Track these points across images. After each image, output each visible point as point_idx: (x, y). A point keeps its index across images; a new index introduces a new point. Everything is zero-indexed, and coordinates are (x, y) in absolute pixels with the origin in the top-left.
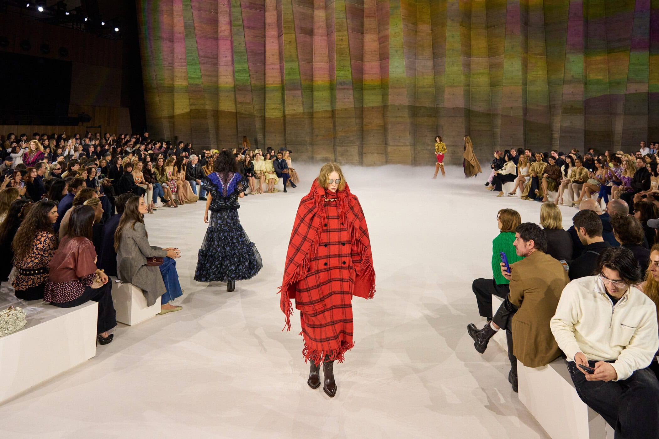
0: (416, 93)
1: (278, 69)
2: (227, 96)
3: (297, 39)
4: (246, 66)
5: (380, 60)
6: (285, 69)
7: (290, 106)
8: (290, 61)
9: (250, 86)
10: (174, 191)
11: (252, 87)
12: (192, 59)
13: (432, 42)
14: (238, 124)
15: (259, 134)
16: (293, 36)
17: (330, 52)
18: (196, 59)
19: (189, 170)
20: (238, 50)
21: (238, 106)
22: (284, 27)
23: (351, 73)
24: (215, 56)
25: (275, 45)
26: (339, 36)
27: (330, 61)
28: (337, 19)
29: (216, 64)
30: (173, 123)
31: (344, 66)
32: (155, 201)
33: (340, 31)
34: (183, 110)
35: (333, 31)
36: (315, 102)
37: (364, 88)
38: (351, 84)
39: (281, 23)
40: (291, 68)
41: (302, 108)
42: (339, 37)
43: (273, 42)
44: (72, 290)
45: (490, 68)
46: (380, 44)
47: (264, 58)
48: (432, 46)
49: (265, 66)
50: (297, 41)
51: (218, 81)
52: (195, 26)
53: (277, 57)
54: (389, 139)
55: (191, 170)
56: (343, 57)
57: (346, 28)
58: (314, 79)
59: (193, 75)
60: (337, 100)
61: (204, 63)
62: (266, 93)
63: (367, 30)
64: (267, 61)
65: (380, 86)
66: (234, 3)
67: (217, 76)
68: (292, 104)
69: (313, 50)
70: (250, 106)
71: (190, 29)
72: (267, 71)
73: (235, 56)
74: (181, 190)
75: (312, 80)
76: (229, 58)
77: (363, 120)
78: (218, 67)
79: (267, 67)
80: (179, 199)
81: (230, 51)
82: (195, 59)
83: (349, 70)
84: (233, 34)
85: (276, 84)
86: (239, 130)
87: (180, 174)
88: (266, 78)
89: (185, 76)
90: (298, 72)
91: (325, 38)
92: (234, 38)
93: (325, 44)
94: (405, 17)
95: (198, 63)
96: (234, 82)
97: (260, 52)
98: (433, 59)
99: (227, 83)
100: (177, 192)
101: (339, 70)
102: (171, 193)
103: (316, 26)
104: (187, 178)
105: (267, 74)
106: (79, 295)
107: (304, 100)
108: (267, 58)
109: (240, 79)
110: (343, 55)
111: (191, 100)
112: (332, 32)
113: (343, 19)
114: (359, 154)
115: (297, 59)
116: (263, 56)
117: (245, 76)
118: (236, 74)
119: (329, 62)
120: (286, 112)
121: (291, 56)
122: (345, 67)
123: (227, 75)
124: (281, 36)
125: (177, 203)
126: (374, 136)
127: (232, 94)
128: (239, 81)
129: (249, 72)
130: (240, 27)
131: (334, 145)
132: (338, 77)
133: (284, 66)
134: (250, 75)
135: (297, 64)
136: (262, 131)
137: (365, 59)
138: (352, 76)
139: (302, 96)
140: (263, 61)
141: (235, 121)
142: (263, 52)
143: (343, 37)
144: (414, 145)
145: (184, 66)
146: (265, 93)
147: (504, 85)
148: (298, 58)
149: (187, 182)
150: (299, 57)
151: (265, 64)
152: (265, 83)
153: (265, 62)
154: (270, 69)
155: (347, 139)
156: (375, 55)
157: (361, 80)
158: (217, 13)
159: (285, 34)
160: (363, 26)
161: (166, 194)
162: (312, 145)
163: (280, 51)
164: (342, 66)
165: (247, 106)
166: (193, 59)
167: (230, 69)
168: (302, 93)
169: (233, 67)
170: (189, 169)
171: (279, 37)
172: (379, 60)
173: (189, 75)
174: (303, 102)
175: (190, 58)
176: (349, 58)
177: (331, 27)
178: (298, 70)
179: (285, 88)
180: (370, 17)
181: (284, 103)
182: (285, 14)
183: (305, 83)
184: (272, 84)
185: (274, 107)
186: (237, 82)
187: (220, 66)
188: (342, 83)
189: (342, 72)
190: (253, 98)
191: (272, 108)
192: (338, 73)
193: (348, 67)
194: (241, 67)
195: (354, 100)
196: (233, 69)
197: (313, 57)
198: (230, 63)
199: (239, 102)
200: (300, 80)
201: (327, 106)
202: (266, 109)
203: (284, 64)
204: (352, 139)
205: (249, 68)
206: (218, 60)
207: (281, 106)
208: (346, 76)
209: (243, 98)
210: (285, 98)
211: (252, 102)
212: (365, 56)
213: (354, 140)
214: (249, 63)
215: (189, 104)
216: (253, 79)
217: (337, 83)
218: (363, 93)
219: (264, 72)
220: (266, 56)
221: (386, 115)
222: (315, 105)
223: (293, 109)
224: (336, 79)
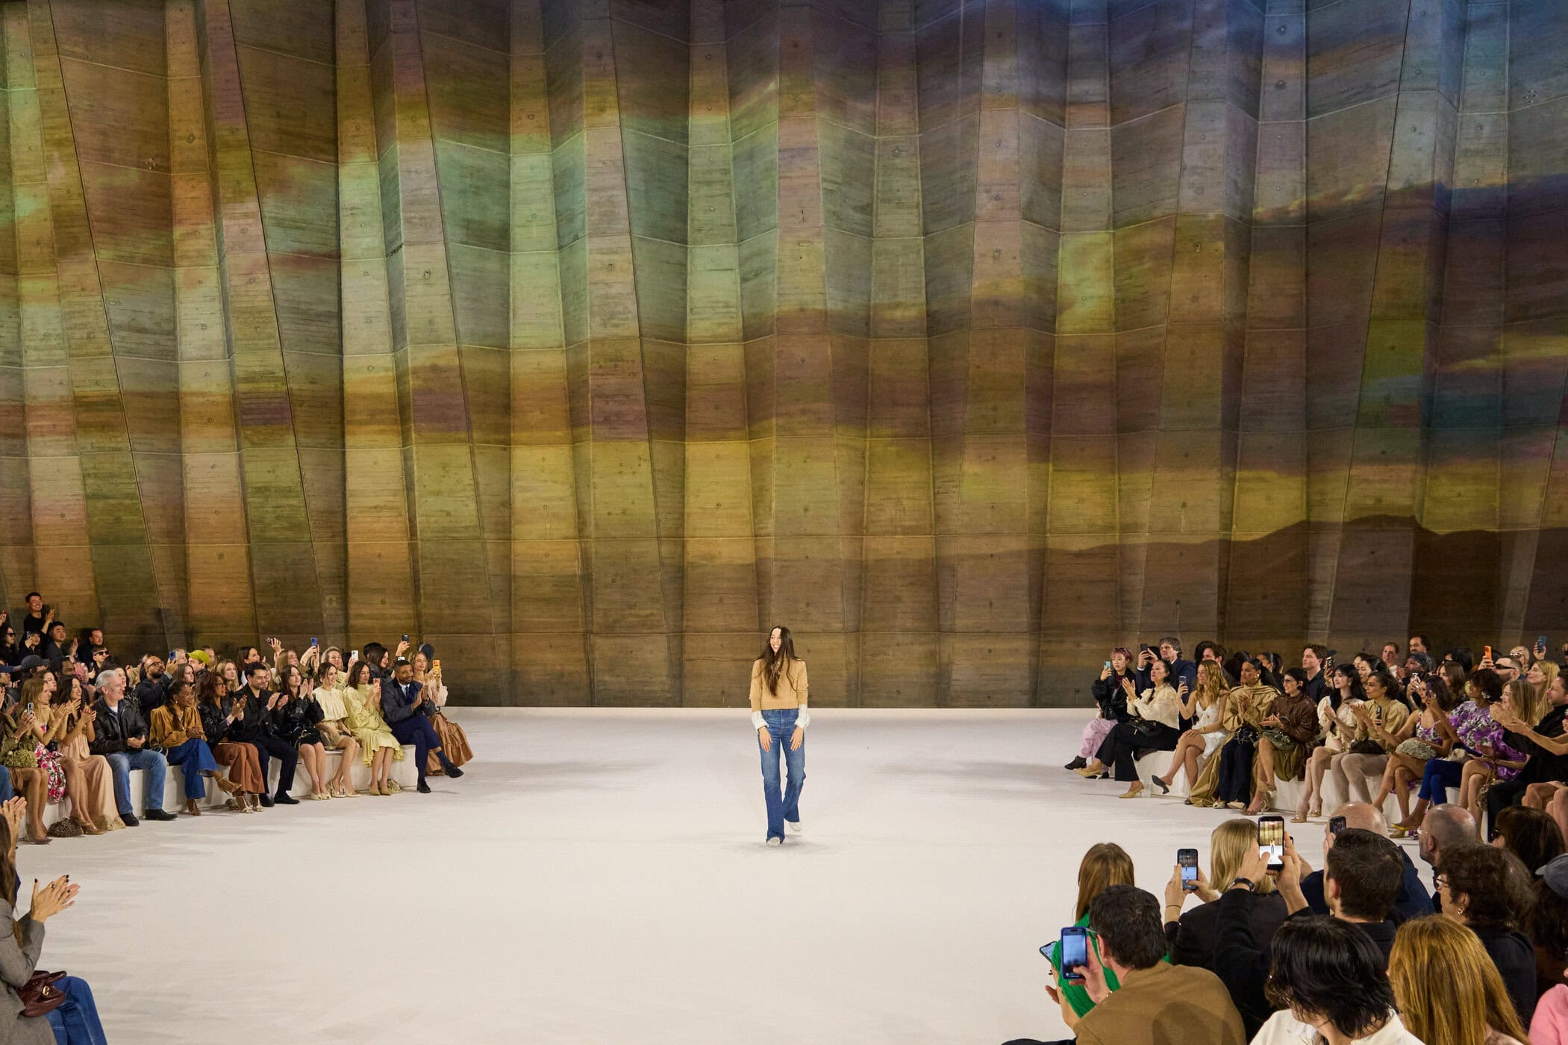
0: (868, 454)
1: (387, 370)
2: (213, 467)
3: (453, 263)
4: (274, 359)
5: (745, 338)
6: (410, 371)
7: (431, 499)
8: (431, 342)
11: (300, 435)
12: (85, 336)
13: (926, 276)
14: (255, 562)
15: (327, 598)
16: (440, 250)
17: (572, 308)
18: (101, 337)
20: (244, 305)
21: (249, 500)
22: (408, 221)
23: (641, 384)
24: (166, 327)
25: (376, 283)
26: (601, 252)
27: (569, 343)
28: (594, 190)
29: (169, 354)
30: (32, 560)
31: (618, 359)
33: (604, 234)
34: (62, 516)
35: (580, 235)
36: (516, 484)
37: (687, 439)
38: (645, 423)
39: (397, 206)
40: (434, 368)
41: (472, 506)
42: (599, 257)
43: (366, 273)
45: (1118, 368)
46: (744, 280)
47: (336, 331)
48: (924, 291)
49: (342, 363)
50: (454, 271)
51: (177, 413)
52: (92, 218)
53: (383, 326)
54: (773, 610)
56: (616, 326)
57: (624, 225)
58: (514, 404)
59: (94, 394)
60: (595, 480)
61: (129, 352)
63: (699, 230)
64: (347, 344)
65: (744, 429)
66: (225, 133)
67: (175, 398)
68: (438, 493)
69: (508, 302)
70: (294, 502)
71: (75, 230)
72: (347, 376)
73: (234, 326)
75: (507, 409)
76: (216, 332)
77: (683, 546)
78: (176, 367)
79: (348, 362)
81: (217, 306)
82: (96, 335)
83: (634, 374)
84: (225, 247)
85: (382, 422)
86: (256, 582)
88: (346, 401)
89: (63, 398)
90: (459, 380)
91: (554, 259)
92: (229, 261)
93: (549, 278)
94: (834, 187)
95: (107, 348)
96: (236, 415)
97: (322, 308)
98: (929, 336)
99: (209, 421)
101: (600, 371)
103: (518, 217)
105: (349, 389)
107: (481, 480)
108: (348, 331)
111: (90, 481)
112: (576, 238)
113: (615, 193)
114: (671, 663)
115: (453, 336)
116: (335, 321)
119: (567, 345)
120: (418, 520)
121: (431, 322)
122: (623, 360)
124: (395, 251)
126: (721, 600)
127: (230, 462)
129: (285, 382)
130: (251, 221)
131: (587, 634)
132: (596, 398)
133: (407, 361)
135: (454, 347)
136: (337, 586)
137: (691, 334)
138: (646, 392)
139: (473, 463)
140: (337, 341)
141: (243, 550)
142: (334, 309)
143: (615, 257)
144: (858, 631)
145: (57, 362)
146: (344, 453)
147: (1162, 426)
148: (456, 331)
150: (461, 329)
151: (340, 351)
152: (343, 418)
153: (341, 346)
154: (359, 370)
155: (629, 612)
156: (723, 321)
157: (678, 408)
158: (168, 170)
159: (410, 244)
160: (686, 215)
163: (391, 307)
164: (611, 360)
165: (285, 502)
166: (89, 337)
167: (218, 371)
168: (472, 453)
169: (231, 364)
171: (387, 256)
172: (741, 336)
173: (81, 393)
174: (476, 484)
175: (78, 334)
176: (636, 333)
177: (571, 220)
178: (457, 370)
179: (414, 435)
180: (709, 183)
181: (409, 488)
182: (409, 172)
184: (368, 423)
185: (375, 504)
186: (244, 417)
187: (182, 360)
188: (613, 418)
189: (612, 380)
190: (303, 473)
191: (371, 508)
192: (598, 386)
193: (633, 361)
194: (260, 363)
195: (653, 478)
196: (231, 373)
197: (511, 323)
198: (220, 350)
199: (256, 485)
200: (466, 410)
201: (562, 499)
202: (348, 512)
203: (406, 351)
204: (648, 612)
205: (287, 369)
206: (175, 340)
207: (400, 501)
208: (627, 396)
209: (269, 472)
210: (413, 473)
211: (299, 484)
212: (691, 323)
213: (652, 615)
214: (284, 350)
215: (81, 492)
216: (301, 406)
217: (593, 417)
218: (684, 454)
219: (337, 382)
220: (344, 323)
221: (762, 528)
222: (519, 499)
223: (442, 511)
224: (592, 406)
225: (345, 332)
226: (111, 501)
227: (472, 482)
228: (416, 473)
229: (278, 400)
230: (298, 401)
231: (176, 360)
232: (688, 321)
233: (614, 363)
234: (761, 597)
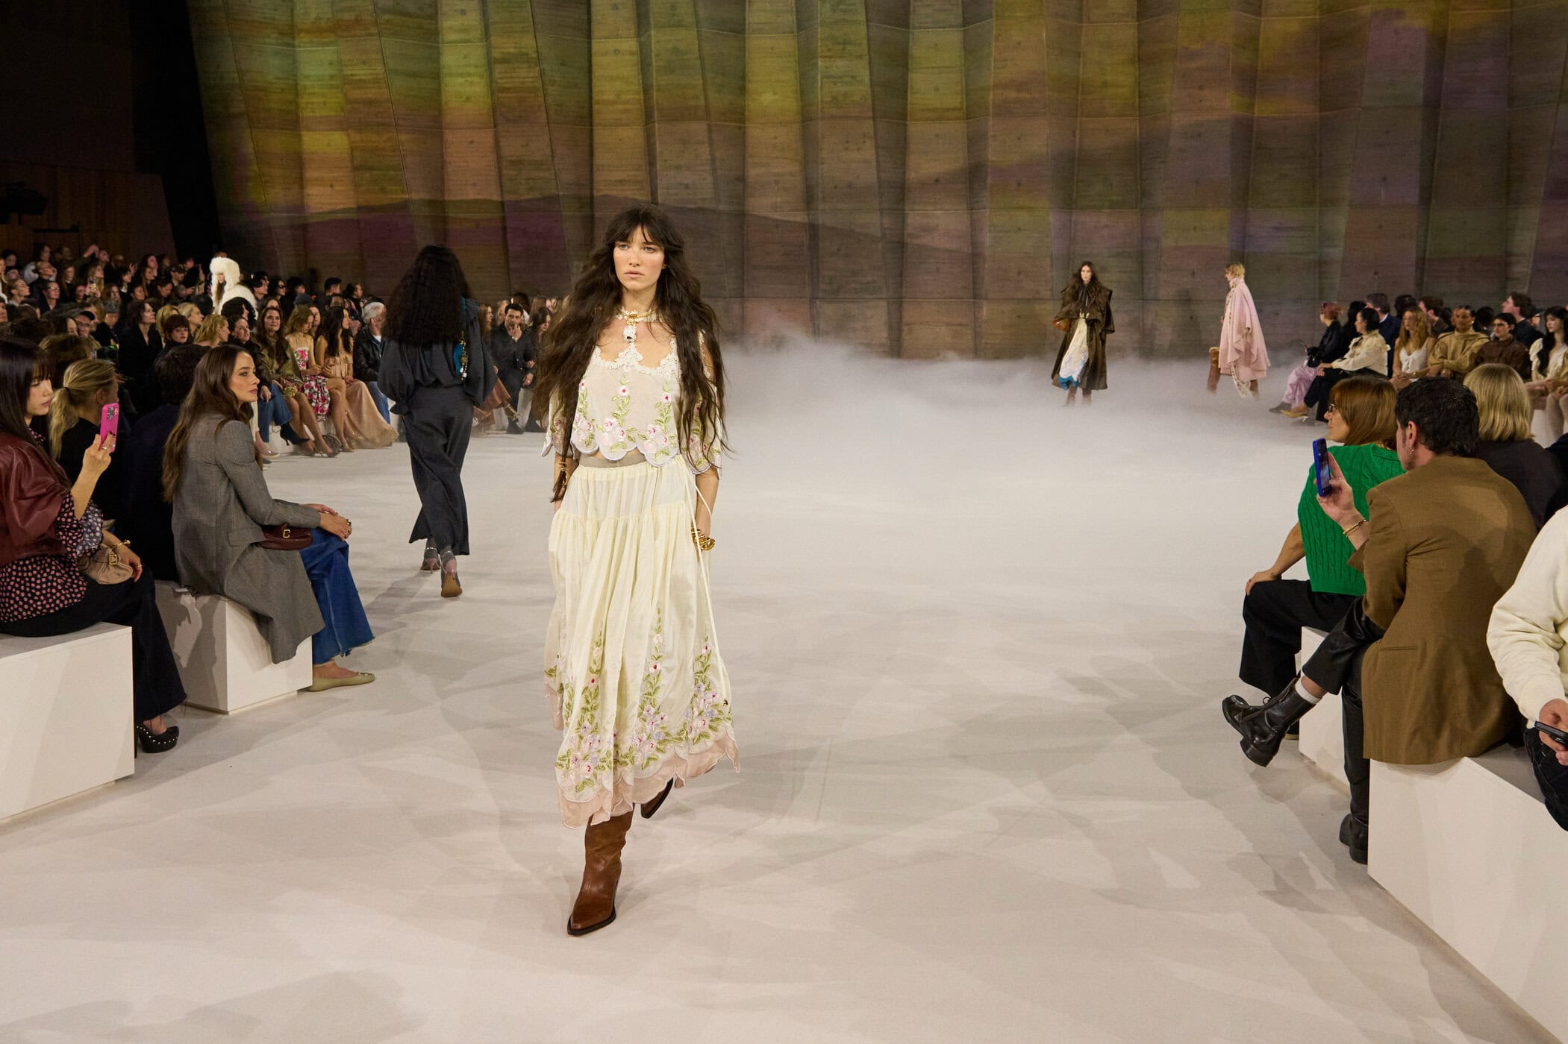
0: (1078, 133)
1: (632, 53)
2: (471, 142)
4: (528, 43)
5: (965, 24)
6: (653, 54)
7: (671, 173)
8: (673, 26)
9: (543, 108)
10: (322, 411)
11: (552, 112)
18: (368, 19)
19: (364, 351)
21: (504, 172)
23: (867, 65)
24: (428, 11)
27: (800, 28)
29: (430, 35)
30: (304, 227)
31: (846, 42)
32: (264, 434)
34: (332, 186)
36: (750, 160)
37: (908, 118)
38: (869, 103)
40: (676, 51)
41: (710, 179)
44: (52, 581)
45: (1321, 50)
47: (585, 17)
49: (590, 43)
51: (438, 91)
53: (628, 12)
54: (987, 279)
55: (370, 351)
56: (844, 11)
58: (749, 88)
59: (362, 72)
60: (823, 156)
61: (394, 34)
62: (595, 132)
64: (594, 26)
65: (961, 109)
67: (436, 76)
68: (678, 167)
70: (545, 174)
72: (595, 59)
73: (491, 10)
74: (343, 407)
75: (742, 90)
76: (474, 17)
77: (903, 219)
78: (438, 48)
79: (596, 46)
80: (338, 434)
82: (364, 18)
83: (861, 57)
85: (627, 102)
86: (513, 250)
87: (337, 358)
88: (594, 81)
89: (332, 77)
90: (699, 62)
95: (374, 30)
96: (492, 94)
98: (1138, 20)
99: (468, 99)
100: (330, 413)
101: (829, 54)
102: (314, 417)
104: (359, 373)
105: (597, 72)
106: (72, 598)
107: (718, 155)
108: (596, 16)
109: (511, 85)
110: (842, 7)
111: (358, 154)
114: (890, 327)
115: (692, 20)
116: (584, 9)
117: (526, 75)
118: (498, 69)
119: (798, 31)
120: (659, 192)
121: (673, 7)
122: (851, 44)
123: (469, 75)
125: (335, 445)
126: (935, 271)
127: (487, 138)
128: (507, 90)
129: (538, 61)
131: (813, 299)
132: (825, 80)
133: (650, 45)
134: (542, 72)
135: (694, 32)
137: (914, 20)
138: (871, 73)
139: (710, 139)
140: (585, 24)
141: (498, 220)
145: (329, 44)
146: (591, 131)
147: (1362, 105)
148: (696, 15)
149: (360, 385)
150: (702, 13)
151: (589, 36)
152: (591, 98)
153: (590, 30)
154: (606, 54)
155: (852, 279)
156: (947, 7)
157: (901, 89)
161: (297, 416)
162: (743, 297)
164: (839, 44)
165: (537, 174)
166: (356, 19)
167: (476, 54)
168: (710, 131)
170: (365, 345)
172: (960, 21)
173: (349, 72)
174: (713, 160)
176: (863, 18)
178: (697, 54)
179: (656, 114)
181: (651, 162)
183: (719, 101)
184: (614, 103)
185: (620, 178)
186: (500, 95)
187: (443, 42)
188: (840, 98)
189: (840, 63)
190: (554, 148)
191: (616, 181)
192: (827, 68)
193: (860, 45)
194: (514, 45)
195: (877, 154)
196: (488, 54)
197: (747, 12)
198: (477, 34)
199: (509, 158)
200: (705, 90)
201: (791, 174)
202: (595, 185)
203: (650, 36)
204: (870, 279)
205: (540, 50)
206: (436, 24)
207: (642, 175)
208: (853, 77)
209: (522, 146)
210: (656, 148)
211: (550, 159)
212: (914, 11)
213: (874, 282)
214: (537, 34)
215: (350, 165)
216: (552, 86)
217: (822, 98)
218: (905, 132)
219: (586, 64)
220: (593, 9)
221: (977, 202)
222: (753, 173)
223: (681, 184)
224: (821, 87)
225: (594, 18)
226: (376, 172)
227: (709, 157)
228: (658, 150)
229: (530, 80)
230: (550, 81)
231: (437, 42)
232: (911, 9)
233: (841, 47)
234: (975, 267)
